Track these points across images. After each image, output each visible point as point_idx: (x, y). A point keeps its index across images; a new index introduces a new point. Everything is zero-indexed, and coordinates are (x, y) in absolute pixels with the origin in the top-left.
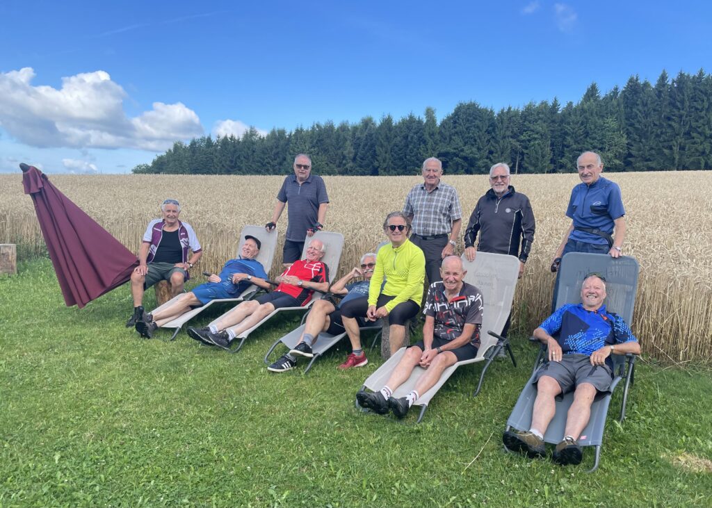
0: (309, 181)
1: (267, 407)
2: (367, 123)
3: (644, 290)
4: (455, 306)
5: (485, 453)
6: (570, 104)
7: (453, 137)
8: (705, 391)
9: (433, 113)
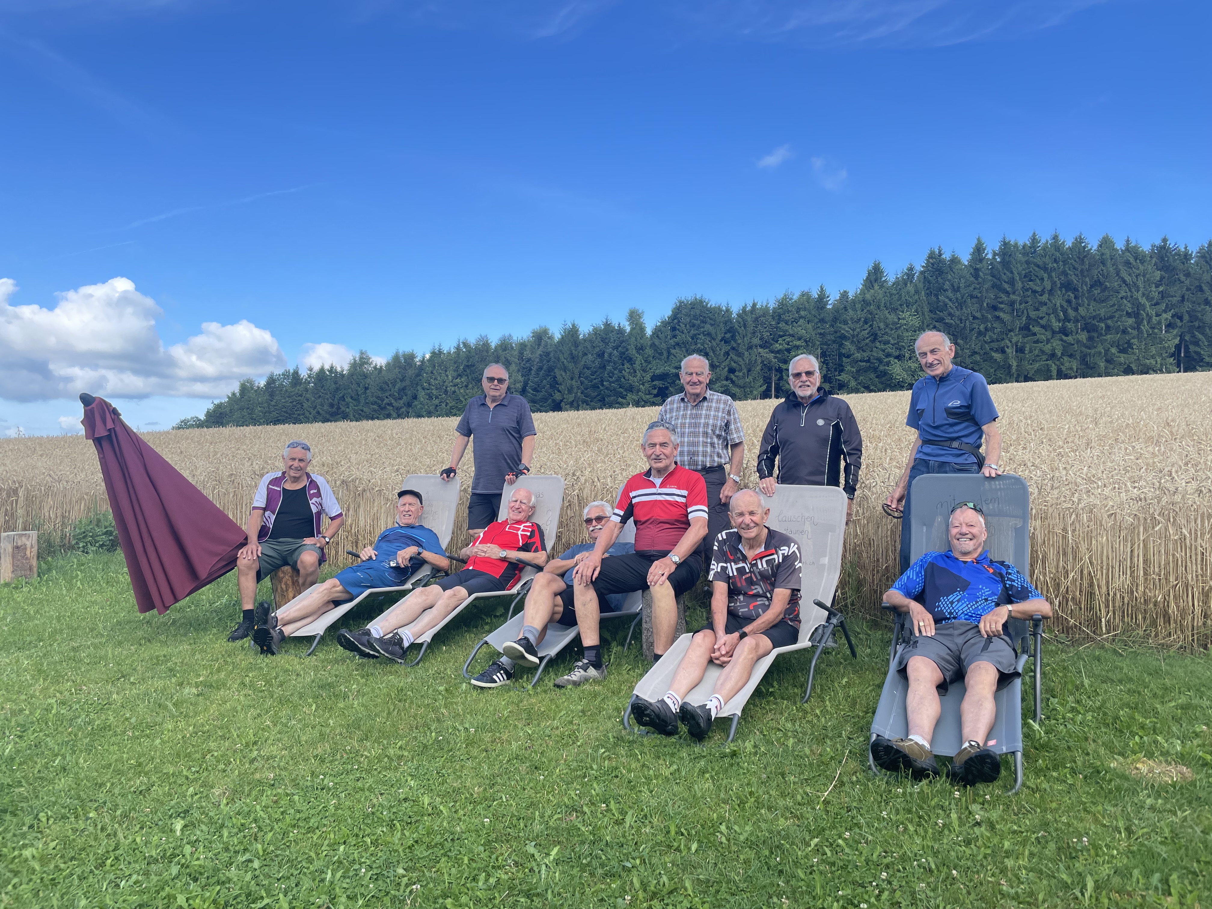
0: (506, 403)
1: (487, 737)
2: (540, 337)
3: (1032, 531)
4: (760, 567)
5: (845, 779)
6: (845, 294)
7: (673, 351)
8: (1151, 674)
9: (640, 317)
